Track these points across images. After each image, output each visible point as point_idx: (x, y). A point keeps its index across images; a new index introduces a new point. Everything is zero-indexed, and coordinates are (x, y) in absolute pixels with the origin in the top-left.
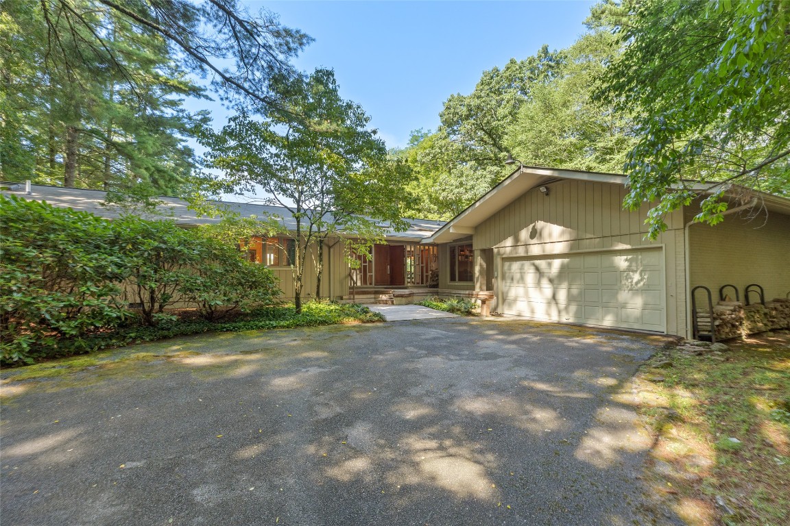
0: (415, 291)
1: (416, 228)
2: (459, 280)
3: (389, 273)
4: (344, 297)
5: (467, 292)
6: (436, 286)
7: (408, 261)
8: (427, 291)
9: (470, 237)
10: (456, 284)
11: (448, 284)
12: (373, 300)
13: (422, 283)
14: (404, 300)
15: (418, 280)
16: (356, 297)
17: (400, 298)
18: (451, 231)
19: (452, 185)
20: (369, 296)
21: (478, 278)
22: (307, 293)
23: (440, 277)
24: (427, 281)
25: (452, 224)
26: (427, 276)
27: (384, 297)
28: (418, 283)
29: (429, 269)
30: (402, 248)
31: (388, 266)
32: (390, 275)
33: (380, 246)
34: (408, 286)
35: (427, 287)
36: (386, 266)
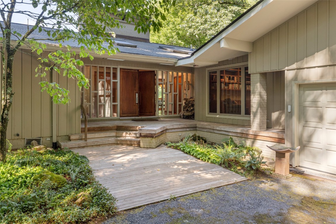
0: (168, 125)
1: (169, 50)
2: (221, 112)
3: (137, 102)
4: (72, 137)
5: (239, 130)
6: (191, 117)
7: (160, 89)
8: (183, 126)
9: (244, 57)
10: (218, 116)
11: (207, 115)
12: (112, 140)
13: (175, 112)
14: (154, 142)
15: (170, 108)
16: (89, 136)
17: (149, 139)
18: (223, 45)
19: (197, 23)
20: (108, 134)
21: (257, 112)
22: (16, 133)
23: (196, 107)
24: (180, 111)
25: (224, 35)
26: (180, 105)
27: (128, 136)
28: (170, 112)
29: (182, 98)
30: (153, 74)
31: (137, 94)
32: (139, 104)
33: (127, 71)
34: (160, 117)
35: (180, 117)
36: (134, 93)
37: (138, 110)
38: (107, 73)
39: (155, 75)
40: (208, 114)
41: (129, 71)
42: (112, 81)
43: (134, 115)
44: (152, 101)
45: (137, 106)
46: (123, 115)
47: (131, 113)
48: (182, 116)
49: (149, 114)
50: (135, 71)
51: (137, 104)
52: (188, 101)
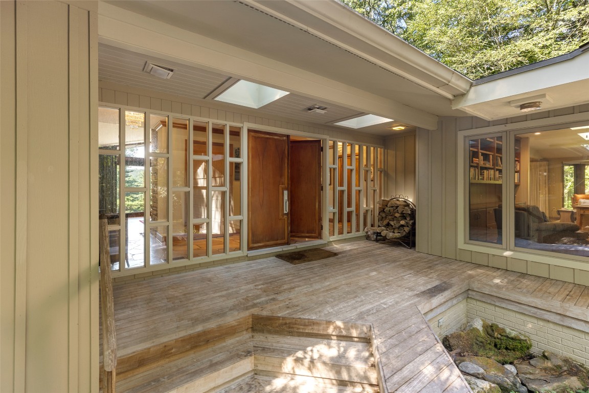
3: (287, 212)
30: (317, 148)
31: (286, 193)
32: (289, 215)
33: (263, 137)
34: (331, 242)
35: (368, 238)
36: (281, 190)
37: (287, 228)
38: (214, 144)
39: (322, 151)
40: (465, 243)
41: (267, 138)
42: (229, 160)
43: (279, 242)
44: (315, 206)
45: (286, 219)
46: (256, 245)
47: (272, 239)
48: (372, 236)
49: (307, 235)
50: (282, 139)
51: (287, 214)
52: (388, 206)
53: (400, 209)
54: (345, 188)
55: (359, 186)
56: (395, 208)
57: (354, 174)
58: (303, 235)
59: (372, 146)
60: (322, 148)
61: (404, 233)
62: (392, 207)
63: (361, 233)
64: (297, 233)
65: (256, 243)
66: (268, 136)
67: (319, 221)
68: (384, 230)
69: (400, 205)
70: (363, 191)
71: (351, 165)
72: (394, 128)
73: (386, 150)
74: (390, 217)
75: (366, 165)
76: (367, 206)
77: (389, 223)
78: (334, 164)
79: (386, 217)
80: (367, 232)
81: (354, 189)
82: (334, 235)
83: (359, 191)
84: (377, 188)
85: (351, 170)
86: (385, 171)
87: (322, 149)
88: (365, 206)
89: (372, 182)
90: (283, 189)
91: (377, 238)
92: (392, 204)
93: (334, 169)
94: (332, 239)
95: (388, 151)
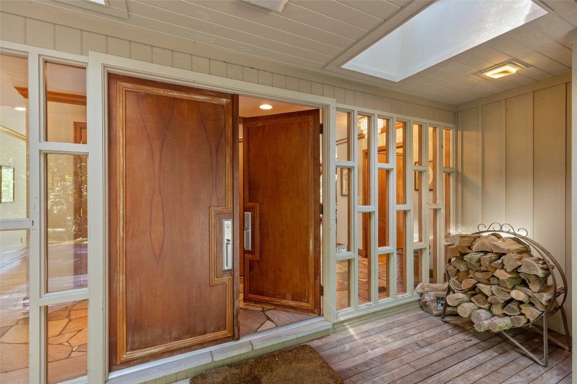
31: (228, 224)
34: (342, 322)
35: (424, 307)
36: (214, 220)
39: (322, 132)
41: (175, 99)
43: (209, 336)
44: (307, 246)
45: (230, 282)
46: (138, 354)
47: (191, 333)
48: (433, 305)
49: (292, 303)
50: (217, 101)
51: (231, 272)
52: (474, 248)
53: (510, 261)
54: (374, 207)
55: (404, 203)
56: (493, 256)
57: (393, 178)
58: (284, 302)
59: (430, 125)
60: (322, 126)
61: (523, 321)
62: (486, 253)
63: (410, 295)
64: (274, 296)
65: (140, 348)
66: (176, 94)
67: (315, 279)
68: (463, 302)
69: (509, 251)
70: (412, 211)
71: (387, 162)
72: (489, 74)
73: (459, 133)
74: (479, 275)
75: (420, 163)
76: (420, 240)
77: (474, 288)
78: (349, 159)
79: (467, 272)
80: (421, 294)
81: (394, 208)
82: (349, 305)
83: (405, 212)
84: (441, 204)
85: (388, 172)
86: (457, 171)
87: (321, 129)
88: (416, 240)
89: (432, 193)
90: (221, 216)
91: (445, 309)
92: (483, 244)
93: (349, 169)
94: (344, 314)
95: (465, 133)
